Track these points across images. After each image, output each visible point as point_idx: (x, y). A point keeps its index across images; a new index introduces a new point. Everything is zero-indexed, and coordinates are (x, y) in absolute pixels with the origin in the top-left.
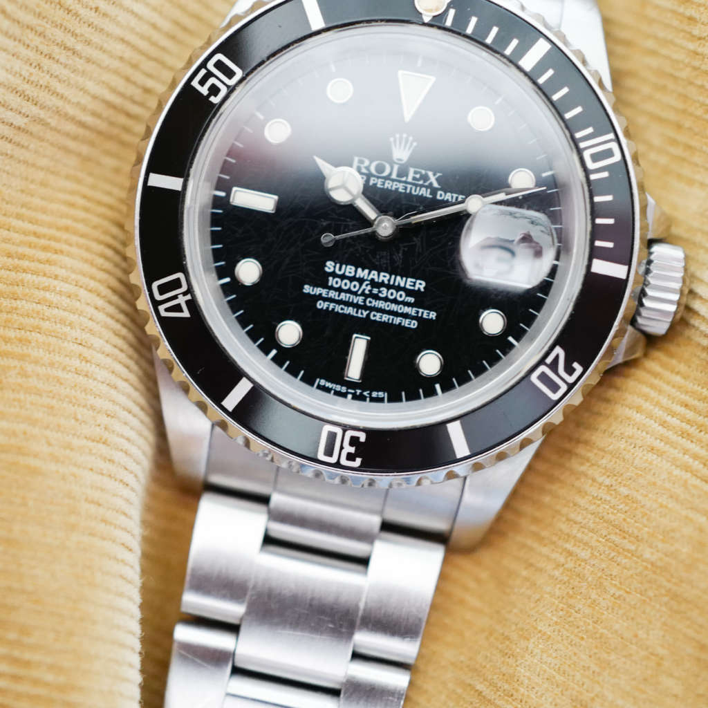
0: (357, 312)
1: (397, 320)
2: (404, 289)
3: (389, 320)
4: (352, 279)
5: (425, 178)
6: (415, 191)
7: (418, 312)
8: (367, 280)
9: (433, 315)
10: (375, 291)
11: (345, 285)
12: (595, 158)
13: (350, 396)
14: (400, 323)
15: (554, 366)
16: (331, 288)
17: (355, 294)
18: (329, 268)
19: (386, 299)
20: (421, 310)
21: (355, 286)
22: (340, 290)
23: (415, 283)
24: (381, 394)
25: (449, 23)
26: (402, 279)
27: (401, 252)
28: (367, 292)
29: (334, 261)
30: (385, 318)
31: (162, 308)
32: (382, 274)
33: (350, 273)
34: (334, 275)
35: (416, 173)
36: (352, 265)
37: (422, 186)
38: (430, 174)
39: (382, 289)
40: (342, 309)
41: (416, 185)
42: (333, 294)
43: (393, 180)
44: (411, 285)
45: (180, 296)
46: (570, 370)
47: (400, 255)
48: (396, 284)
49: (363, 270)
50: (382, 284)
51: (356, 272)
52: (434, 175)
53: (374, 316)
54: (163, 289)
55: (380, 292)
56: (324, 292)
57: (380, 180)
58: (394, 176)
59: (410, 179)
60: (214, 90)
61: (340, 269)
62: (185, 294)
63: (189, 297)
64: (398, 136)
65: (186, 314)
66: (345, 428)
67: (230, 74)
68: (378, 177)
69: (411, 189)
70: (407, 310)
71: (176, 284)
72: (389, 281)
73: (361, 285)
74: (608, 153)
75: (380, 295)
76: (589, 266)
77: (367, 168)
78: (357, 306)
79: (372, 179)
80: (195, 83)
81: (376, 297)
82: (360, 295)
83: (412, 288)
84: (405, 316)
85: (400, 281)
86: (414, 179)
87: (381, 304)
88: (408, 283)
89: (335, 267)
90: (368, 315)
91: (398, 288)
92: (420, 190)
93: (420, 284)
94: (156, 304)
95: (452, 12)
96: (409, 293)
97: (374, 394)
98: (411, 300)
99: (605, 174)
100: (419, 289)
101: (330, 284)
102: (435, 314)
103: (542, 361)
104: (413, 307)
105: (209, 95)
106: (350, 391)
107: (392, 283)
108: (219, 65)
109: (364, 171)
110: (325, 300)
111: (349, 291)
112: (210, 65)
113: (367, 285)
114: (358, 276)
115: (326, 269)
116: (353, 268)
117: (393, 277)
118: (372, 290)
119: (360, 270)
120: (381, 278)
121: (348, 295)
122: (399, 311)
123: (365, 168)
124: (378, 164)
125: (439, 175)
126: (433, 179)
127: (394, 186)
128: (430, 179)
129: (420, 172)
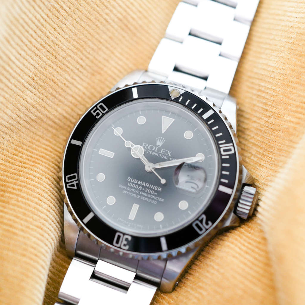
0: (136, 196)
1: (150, 200)
2: (154, 190)
3: (147, 200)
4: (136, 184)
5: (167, 152)
6: (162, 157)
7: (157, 198)
8: (141, 185)
10: (144, 189)
11: (133, 186)
12: (225, 151)
13: (129, 225)
14: (151, 202)
15: (201, 221)
16: (129, 186)
17: (137, 189)
18: (129, 180)
20: (159, 198)
21: (137, 187)
22: (131, 187)
23: (158, 188)
24: (140, 226)
25: (180, 101)
26: (154, 186)
28: (141, 189)
29: (131, 177)
31: (68, 185)
32: (147, 184)
33: (136, 182)
34: (130, 182)
36: (136, 179)
37: (165, 155)
40: (131, 194)
41: (163, 155)
42: (129, 189)
43: (155, 152)
45: (75, 181)
46: (207, 224)
48: (151, 188)
50: (146, 187)
51: (138, 182)
53: (142, 198)
54: (69, 179)
55: (145, 190)
56: (126, 187)
58: (156, 151)
59: (161, 152)
60: (98, 114)
61: (133, 180)
62: (76, 181)
63: (77, 182)
64: (159, 137)
65: (75, 188)
66: (124, 234)
67: (104, 109)
68: (150, 151)
69: (161, 156)
70: (154, 197)
71: (74, 177)
72: (149, 186)
73: (139, 187)
74: (230, 150)
75: (145, 191)
76: (218, 187)
77: (147, 147)
78: (137, 194)
79: (148, 151)
80: (92, 112)
81: (144, 192)
82: (138, 190)
83: (157, 190)
84: (153, 199)
86: (163, 152)
87: (145, 194)
88: (156, 188)
89: (131, 180)
90: (140, 197)
93: (160, 189)
94: (66, 183)
95: (182, 97)
96: (155, 191)
97: (138, 226)
98: (156, 194)
99: (228, 157)
102: (163, 200)
103: (197, 219)
104: (156, 196)
105: (96, 116)
106: (130, 223)
107: (150, 187)
108: (101, 107)
109: (146, 148)
110: (126, 190)
111: (135, 188)
112: (98, 107)
113: (141, 187)
114: (138, 183)
115: (128, 180)
116: (137, 181)
117: (151, 185)
118: (142, 189)
119: (139, 181)
120: (146, 185)
121: (134, 190)
122: (151, 197)
123: (146, 147)
124: (151, 146)
125: (171, 152)
126: (169, 153)
127: (155, 154)
128: (168, 153)
129: (165, 150)
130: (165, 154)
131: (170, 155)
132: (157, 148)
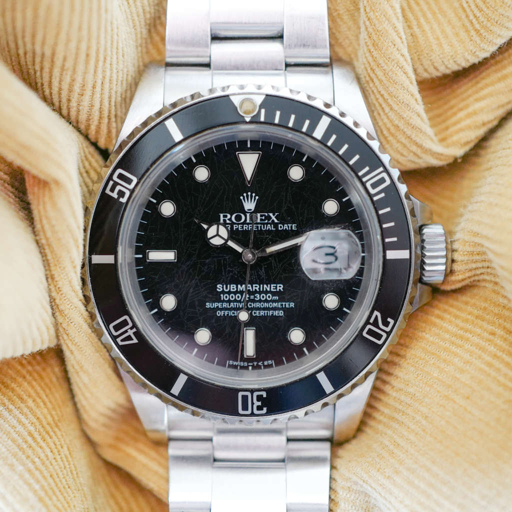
1: (271, 313)
2: (270, 292)
3: (265, 313)
4: (235, 293)
5: (269, 218)
6: (264, 228)
7: (282, 305)
8: (245, 291)
9: (292, 305)
10: (252, 297)
11: (232, 297)
12: (374, 186)
13: (250, 368)
14: (272, 315)
16: (224, 301)
17: (240, 302)
18: (220, 289)
19: (260, 301)
20: (284, 303)
21: (238, 297)
22: (229, 301)
23: (276, 287)
24: (270, 362)
25: (262, 119)
27: (263, 269)
28: (247, 299)
29: (222, 284)
30: (262, 313)
31: (119, 340)
32: (254, 285)
33: (233, 289)
34: (223, 292)
35: (261, 216)
36: (234, 284)
37: (267, 224)
38: (271, 215)
39: (256, 295)
40: (233, 313)
41: (264, 224)
42: (225, 305)
43: (248, 224)
44: (274, 289)
45: (129, 330)
46: (386, 324)
47: (263, 271)
48: (265, 290)
49: (241, 286)
50: (256, 292)
51: (237, 288)
52: (274, 215)
53: (255, 313)
54: (117, 328)
55: (255, 297)
56: (219, 305)
57: (240, 226)
59: (259, 221)
60: (121, 194)
61: (227, 288)
62: (131, 328)
63: (135, 330)
64: (245, 195)
65: (135, 341)
66: (252, 391)
67: (129, 181)
68: (238, 224)
69: (261, 227)
70: (275, 305)
71: (125, 323)
72: (259, 289)
73: (242, 295)
74: (382, 181)
75: (256, 299)
76: (384, 256)
77: (231, 219)
79: (234, 226)
80: (108, 191)
81: (254, 301)
82: (243, 302)
84: (275, 309)
85: (266, 287)
86: (261, 220)
87: (258, 305)
88: (272, 288)
89: (223, 288)
90: (251, 313)
91: (266, 292)
92: (267, 226)
93: (280, 287)
94: (114, 338)
95: (263, 111)
96: (274, 294)
97: (266, 363)
98: (276, 298)
99: (383, 195)
100: (280, 289)
101: (222, 299)
103: (367, 322)
104: (278, 302)
105: (119, 198)
106: (249, 364)
107: (261, 290)
108: (121, 176)
109: (228, 222)
110: (221, 309)
111: (235, 301)
112: (115, 177)
113: (246, 295)
114: (239, 290)
115: (218, 290)
116: (235, 286)
117: (261, 285)
118: (250, 297)
119: (239, 286)
120: (254, 288)
121: (235, 304)
122: (270, 307)
123: (229, 220)
124: (236, 216)
125: (276, 214)
126: (273, 218)
128: (271, 218)
129: (265, 215)
130: (266, 221)
131: (276, 221)
132: (248, 215)
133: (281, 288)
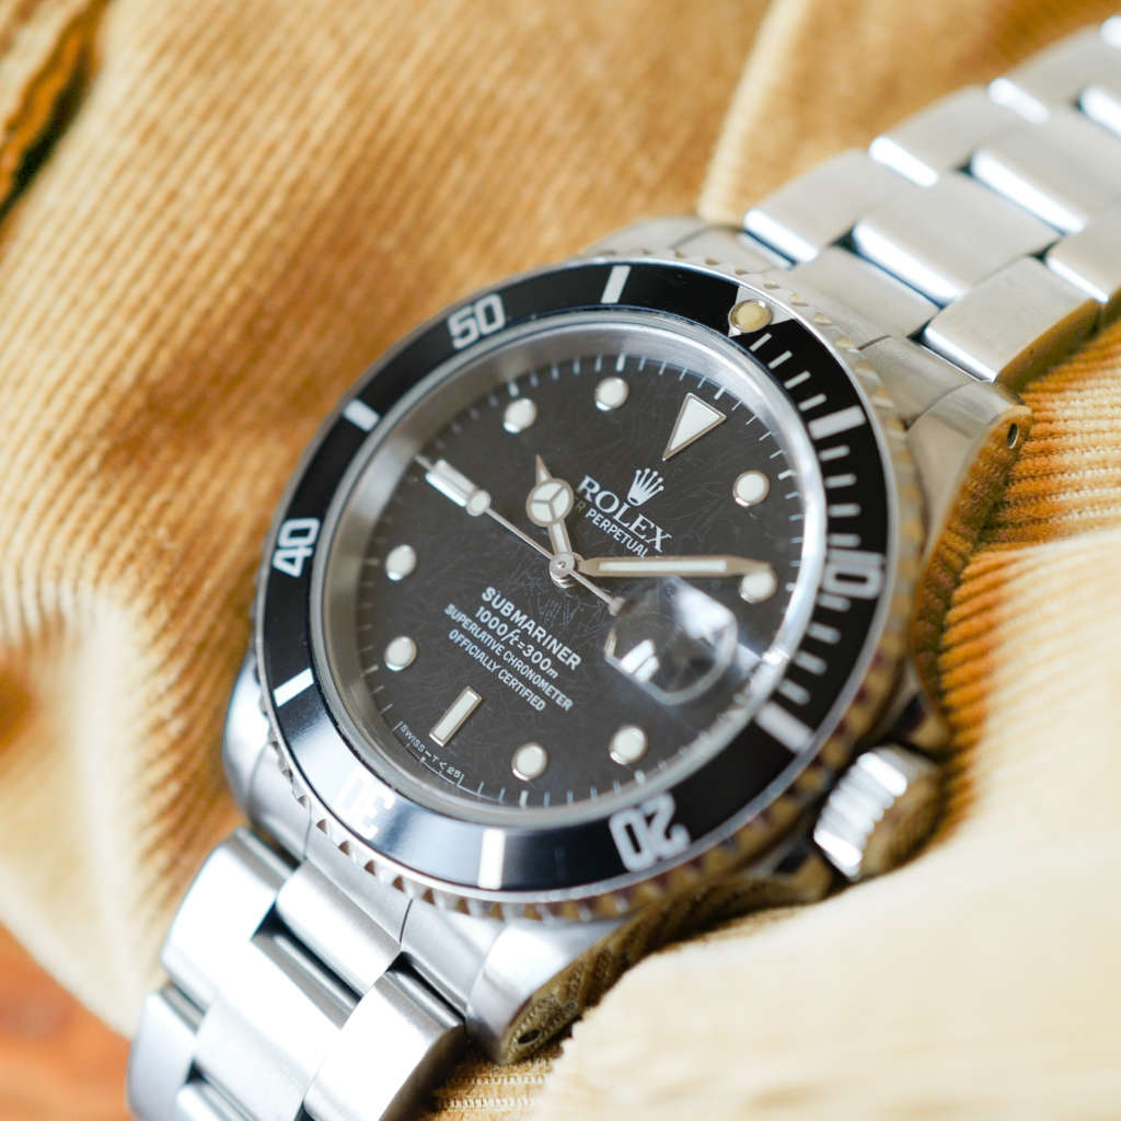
0: (487, 662)
1: (526, 692)
2: (554, 658)
3: (516, 686)
4: (504, 620)
5: (651, 533)
6: (630, 545)
7: (553, 692)
8: (519, 628)
9: (568, 704)
10: (521, 645)
11: (494, 623)
13: (423, 759)
14: (526, 697)
15: (649, 818)
16: (477, 620)
17: (498, 638)
18: (487, 596)
19: (527, 661)
20: (557, 692)
21: (502, 630)
22: (484, 627)
23: (569, 655)
24: (458, 773)
25: (757, 346)
26: (558, 644)
27: (575, 611)
28: (511, 643)
29: (497, 590)
30: (514, 683)
31: (279, 555)
32: (540, 628)
33: (506, 611)
34: (488, 605)
35: (643, 523)
36: (514, 603)
37: (641, 542)
38: (659, 531)
39: (529, 646)
40: (474, 650)
41: (636, 538)
42: (474, 628)
43: (613, 522)
44: (563, 656)
45: (302, 549)
46: (668, 834)
47: (572, 615)
48: (549, 647)
49: (521, 615)
50: (533, 641)
51: (513, 613)
52: (663, 534)
53: (503, 675)
54: (294, 534)
55: (526, 649)
56: (466, 621)
57: (599, 515)
58: (617, 517)
59: (632, 529)
60: (465, 333)
61: (498, 603)
62: (308, 547)
63: (310, 552)
65: (297, 571)
67: (491, 321)
68: (599, 511)
69: (627, 540)
70: (543, 684)
72: (543, 640)
73: (509, 631)
75: (524, 652)
77: (594, 496)
78: (491, 654)
79: (592, 510)
80: (453, 319)
81: (518, 654)
82: (501, 643)
83: (563, 660)
84: (537, 691)
85: (555, 647)
86: (638, 529)
87: (519, 664)
88: (562, 652)
89: (494, 597)
90: (498, 671)
91: (548, 654)
92: (638, 545)
93: (575, 660)
94: (276, 547)
96: (557, 664)
97: (450, 770)
98: (554, 674)
100: (571, 664)
101: (477, 615)
102: (571, 704)
103: (638, 806)
104: (551, 683)
105: (456, 337)
106: (427, 752)
107: (544, 644)
108: (489, 310)
109: (588, 497)
110: (462, 631)
111: (493, 633)
112: (480, 306)
113: (516, 634)
114: (512, 619)
115: (484, 595)
116: (513, 608)
117: (550, 637)
118: (518, 643)
119: (518, 612)
120: (536, 632)
121: (489, 637)
122: (534, 682)
123: (592, 494)
124: (609, 496)
125: (668, 535)
126: (658, 539)
127: (611, 529)
128: (655, 537)
129: (649, 525)
130: (643, 537)
131: (658, 547)
133: (574, 664)
